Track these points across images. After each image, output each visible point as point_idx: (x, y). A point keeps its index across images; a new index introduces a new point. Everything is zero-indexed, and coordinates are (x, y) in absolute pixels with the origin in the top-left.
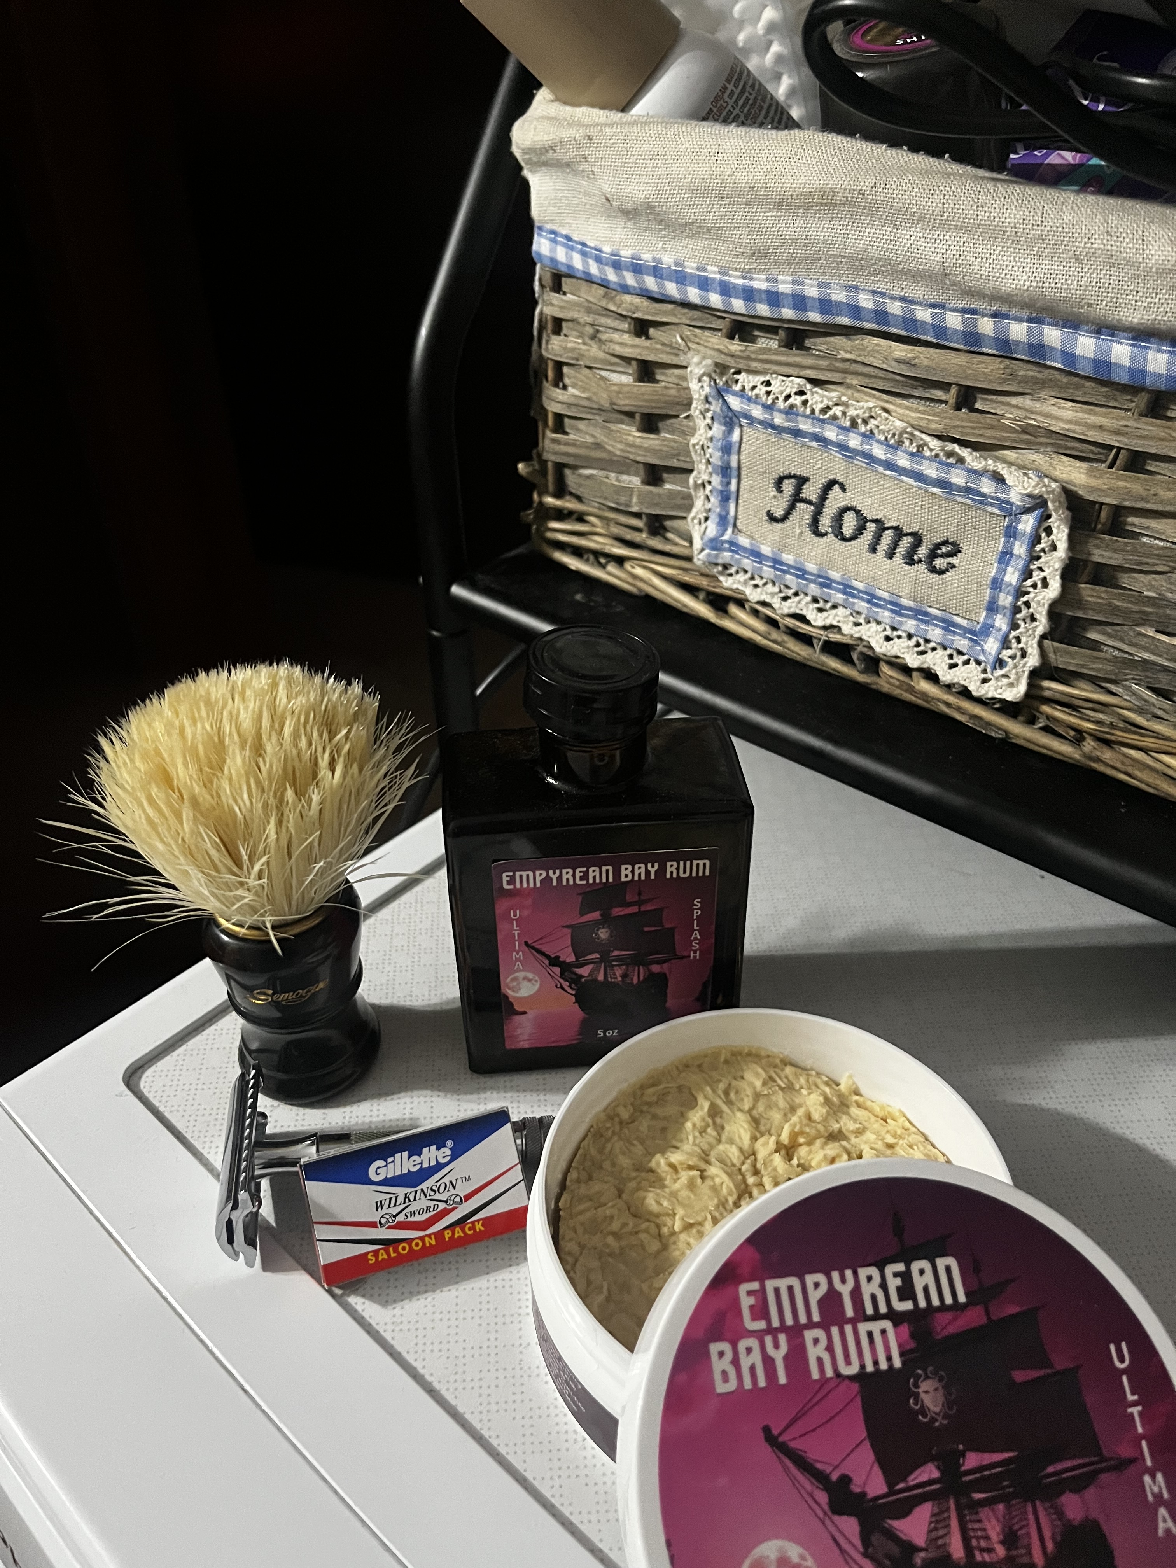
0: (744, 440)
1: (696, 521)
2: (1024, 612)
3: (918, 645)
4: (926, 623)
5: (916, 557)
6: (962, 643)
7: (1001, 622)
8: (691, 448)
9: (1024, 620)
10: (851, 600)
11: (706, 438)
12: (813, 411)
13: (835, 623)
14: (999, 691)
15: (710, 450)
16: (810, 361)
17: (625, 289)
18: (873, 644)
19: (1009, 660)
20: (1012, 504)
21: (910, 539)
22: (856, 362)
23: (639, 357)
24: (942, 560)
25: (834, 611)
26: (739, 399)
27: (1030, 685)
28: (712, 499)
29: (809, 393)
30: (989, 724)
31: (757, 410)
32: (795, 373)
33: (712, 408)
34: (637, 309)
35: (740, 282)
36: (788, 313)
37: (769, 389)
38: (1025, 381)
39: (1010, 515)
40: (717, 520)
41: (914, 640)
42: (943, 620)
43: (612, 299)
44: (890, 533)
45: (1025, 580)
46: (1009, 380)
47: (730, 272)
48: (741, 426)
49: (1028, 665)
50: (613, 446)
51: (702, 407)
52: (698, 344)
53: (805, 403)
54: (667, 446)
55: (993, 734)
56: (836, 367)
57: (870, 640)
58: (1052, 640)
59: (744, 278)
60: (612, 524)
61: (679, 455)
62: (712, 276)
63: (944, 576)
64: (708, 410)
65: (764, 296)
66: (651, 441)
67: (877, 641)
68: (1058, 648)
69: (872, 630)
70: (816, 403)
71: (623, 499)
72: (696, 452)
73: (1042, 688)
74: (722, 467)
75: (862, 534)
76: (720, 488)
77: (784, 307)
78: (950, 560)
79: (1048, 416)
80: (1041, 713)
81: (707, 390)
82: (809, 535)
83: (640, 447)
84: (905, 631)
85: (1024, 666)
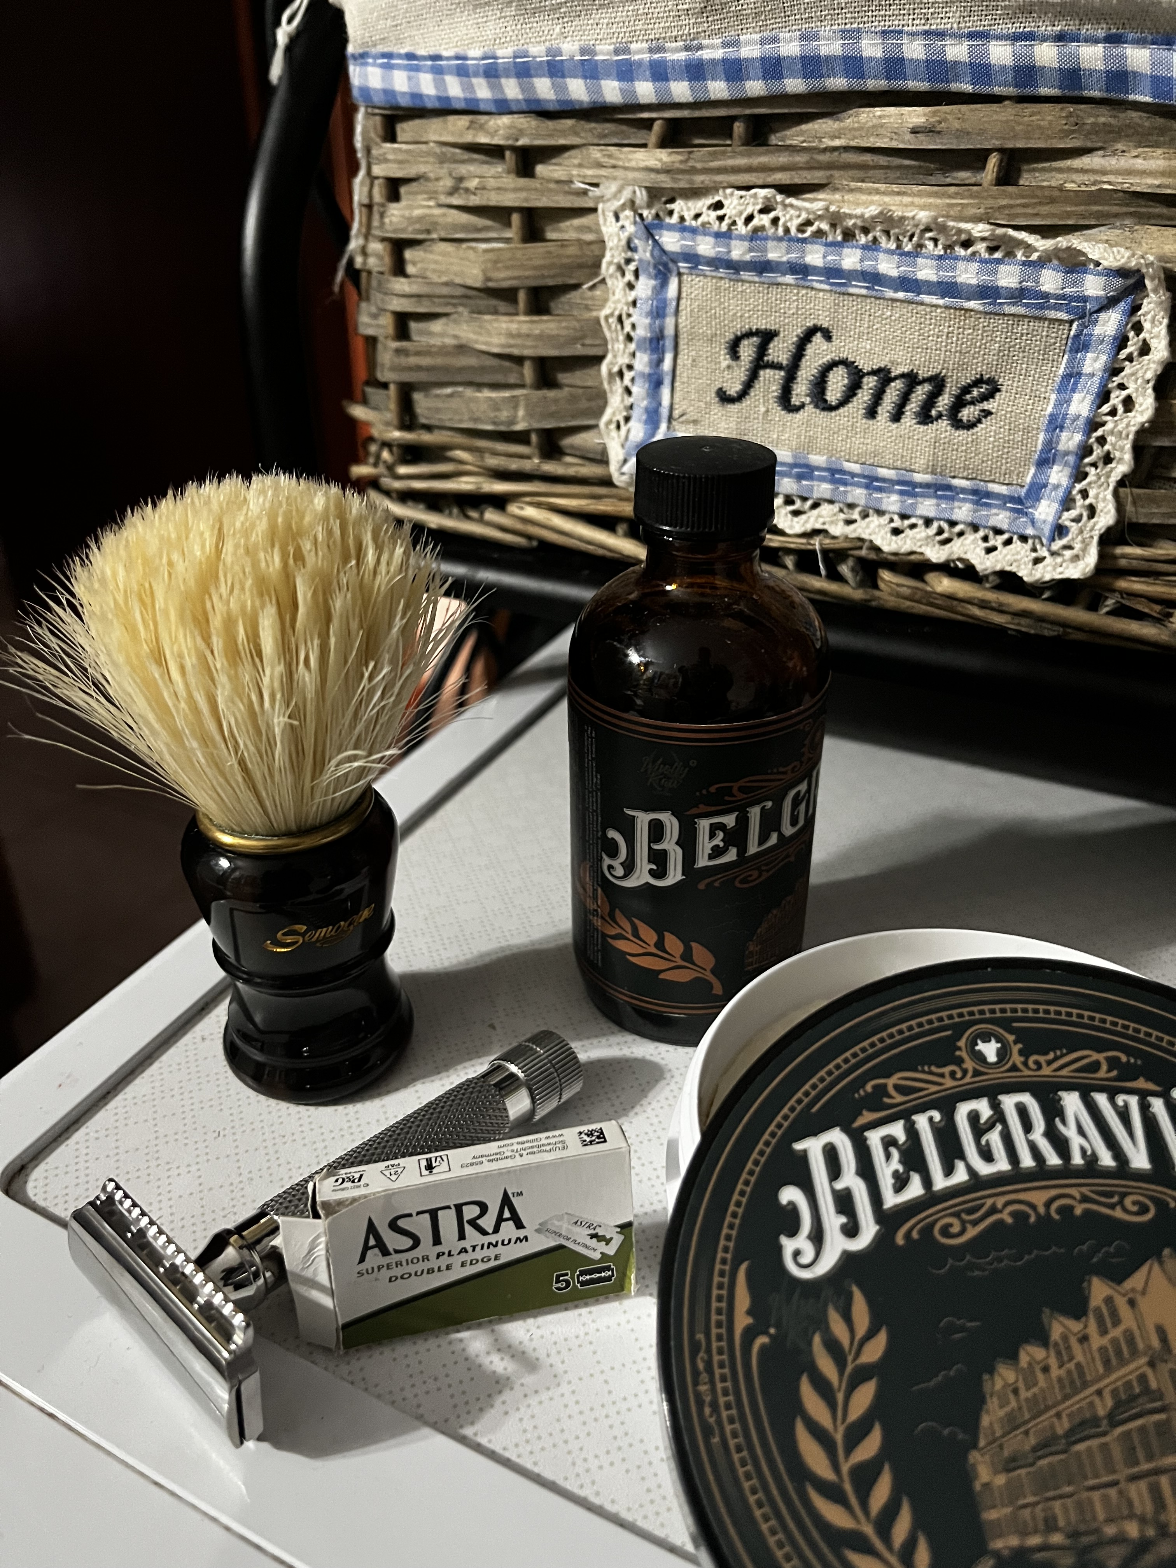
0: (684, 295)
1: (613, 426)
2: (1098, 452)
3: (940, 532)
4: (952, 499)
5: (934, 413)
6: (1001, 518)
7: (1058, 475)
8: (603, 322)
9: (1094, 465)
10: (842, 489)
11: (627, 304)
12: (787, 231)
13: (818, 526)
14: (1060, 569)
15: (632, 320)
16: (783, 159)
17: (503, 107)
18: (878, 542)
19: (1073, 524)
20: (1085, 299)
21: (927, 387)
22: (846, 149)
23: (525, 205)
24: (972, 408)
25: (815, 512)
26: (677, 235)
27: (1102, 556)
28: (635, 389)
29: (779, 207)
30: (1041, 619)
31: (707, 244)
32: (760, 182)
33: (636, 257)
34: (521, 132)
35: (682, 56)
36: (755, 87)
37: (720, 213)
38: (1096, 130)
39: (1080, 318)
40: (644, 417)
41: (935, 525)
42: (975, 492)
43: (482, 127)
44: (898, 385)
45: (1100, 407)
46: (1073, 132)
47: (668, 45)
48: (680, 275)
49: (1097, 527)
50: (486, 343)
51: (619, 258)
52: (614, 167)
53: (775, 221)
54: (567, 328)
55: (1046, 633)
56: (818, 162)
57: (872, 538)
58: (1131, 486)
59: (687, 48)
60: (487, 455)
61: (583, 337)
62: (637, 57)
63: (975, 430)
64: (628, 261)
65: (720, 68)
66: (546, 325)
67: (883, 538)
68: (1139, 495)
69: (872, 526)
70: (791, 219)
71: (504, 415)
72: (609, 327)
73: (1115, 557)
74: (651, 340)
75: (855, 395)
76: (647, 370)
77: (749, 78)
78: (986, 406)
79: (1129, 172)
80: (1114, 591)
81: (631, 229)
82: (778, 412)
83: (528, 336)
84: (921, 517)
85: (1092, 530)
